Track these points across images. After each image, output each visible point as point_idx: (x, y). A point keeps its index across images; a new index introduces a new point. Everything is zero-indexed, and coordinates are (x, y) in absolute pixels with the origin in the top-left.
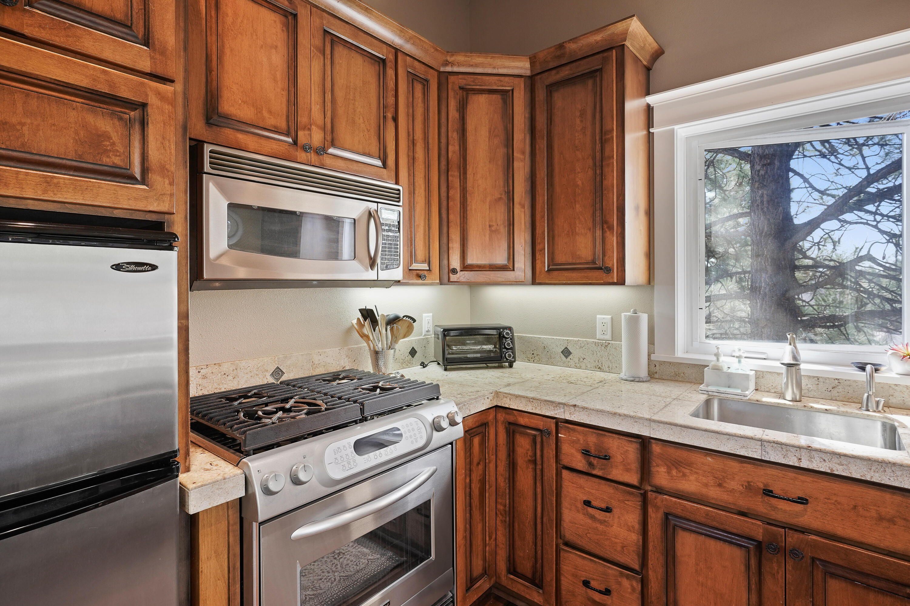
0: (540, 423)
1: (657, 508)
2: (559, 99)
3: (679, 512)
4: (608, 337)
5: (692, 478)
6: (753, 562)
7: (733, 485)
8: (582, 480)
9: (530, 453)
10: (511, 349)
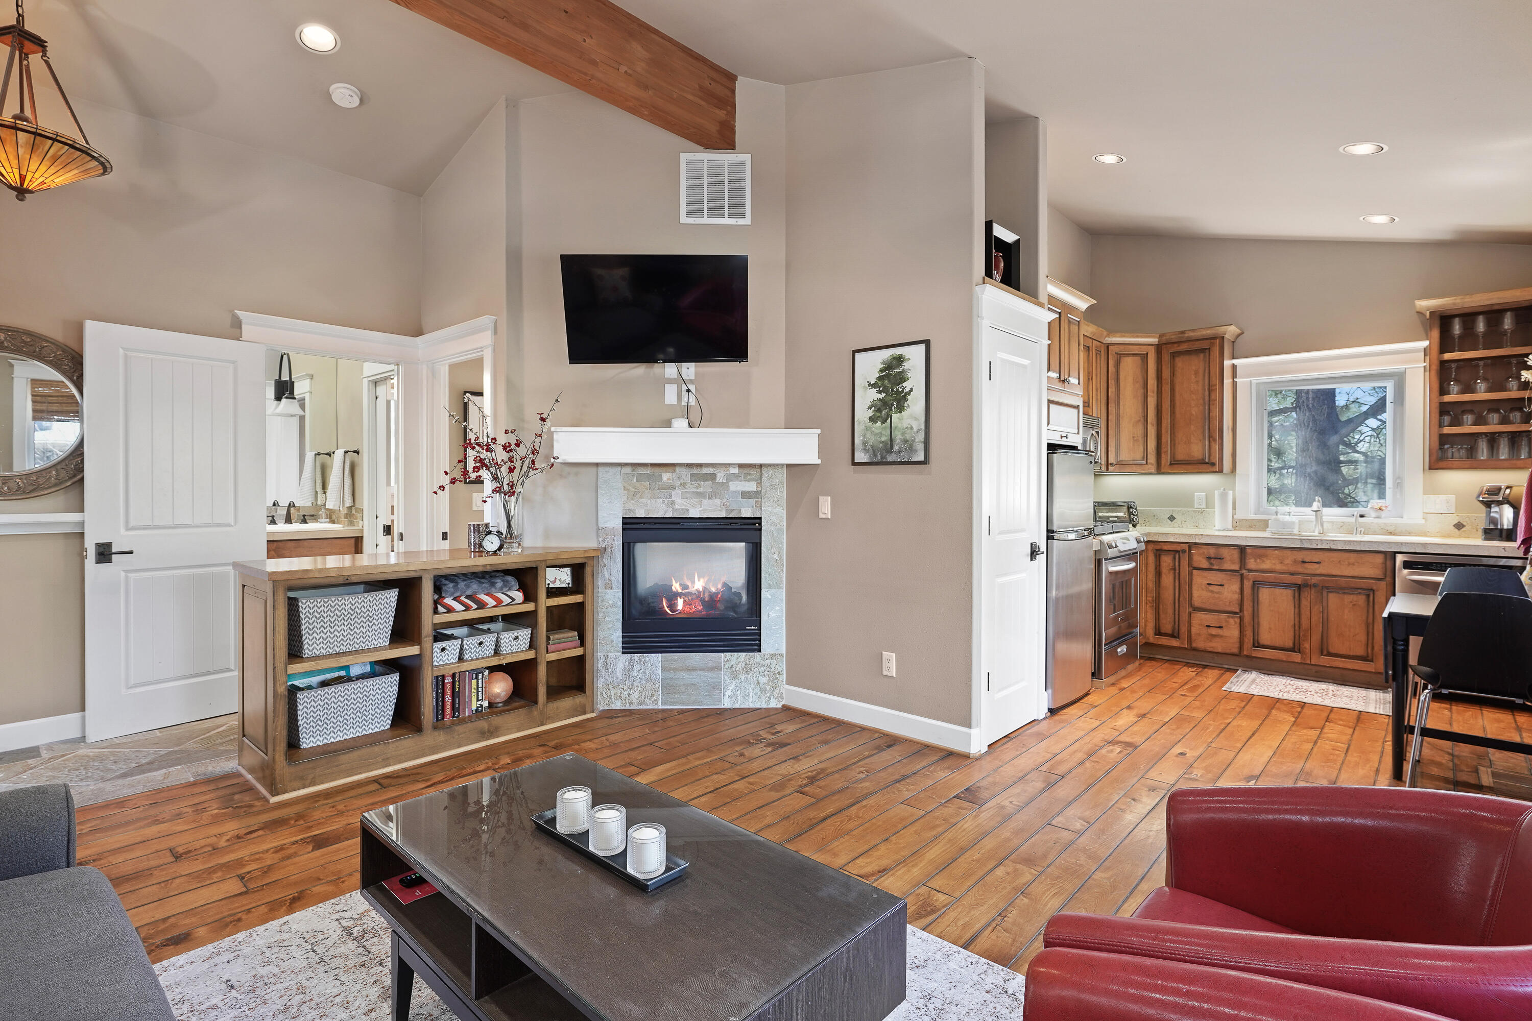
0: (1178, 548)
1: (1249, 579)
2: (1180, 362)
3: (1260, 579)
4: (1203, 506)
5: (1268, 562)
6: (1297, 594)
7: (1288, 561)
8: (1206, 573)
9: (1171, 565)
10: (1137, 515)
